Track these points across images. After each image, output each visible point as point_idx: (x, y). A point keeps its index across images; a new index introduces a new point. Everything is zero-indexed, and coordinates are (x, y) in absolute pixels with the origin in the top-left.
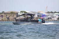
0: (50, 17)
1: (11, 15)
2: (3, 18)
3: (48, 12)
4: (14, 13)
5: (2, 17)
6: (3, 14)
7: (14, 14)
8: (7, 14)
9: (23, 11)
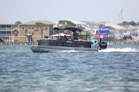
0: (128, 34)
1: (37, 30)
2: (19, 38)
3: (125, 24)
4: (44, 25)
5: (16, 35)
6: (18, 29)
7: (44, 28)
8: (28, 28)
9: (64, 21)
